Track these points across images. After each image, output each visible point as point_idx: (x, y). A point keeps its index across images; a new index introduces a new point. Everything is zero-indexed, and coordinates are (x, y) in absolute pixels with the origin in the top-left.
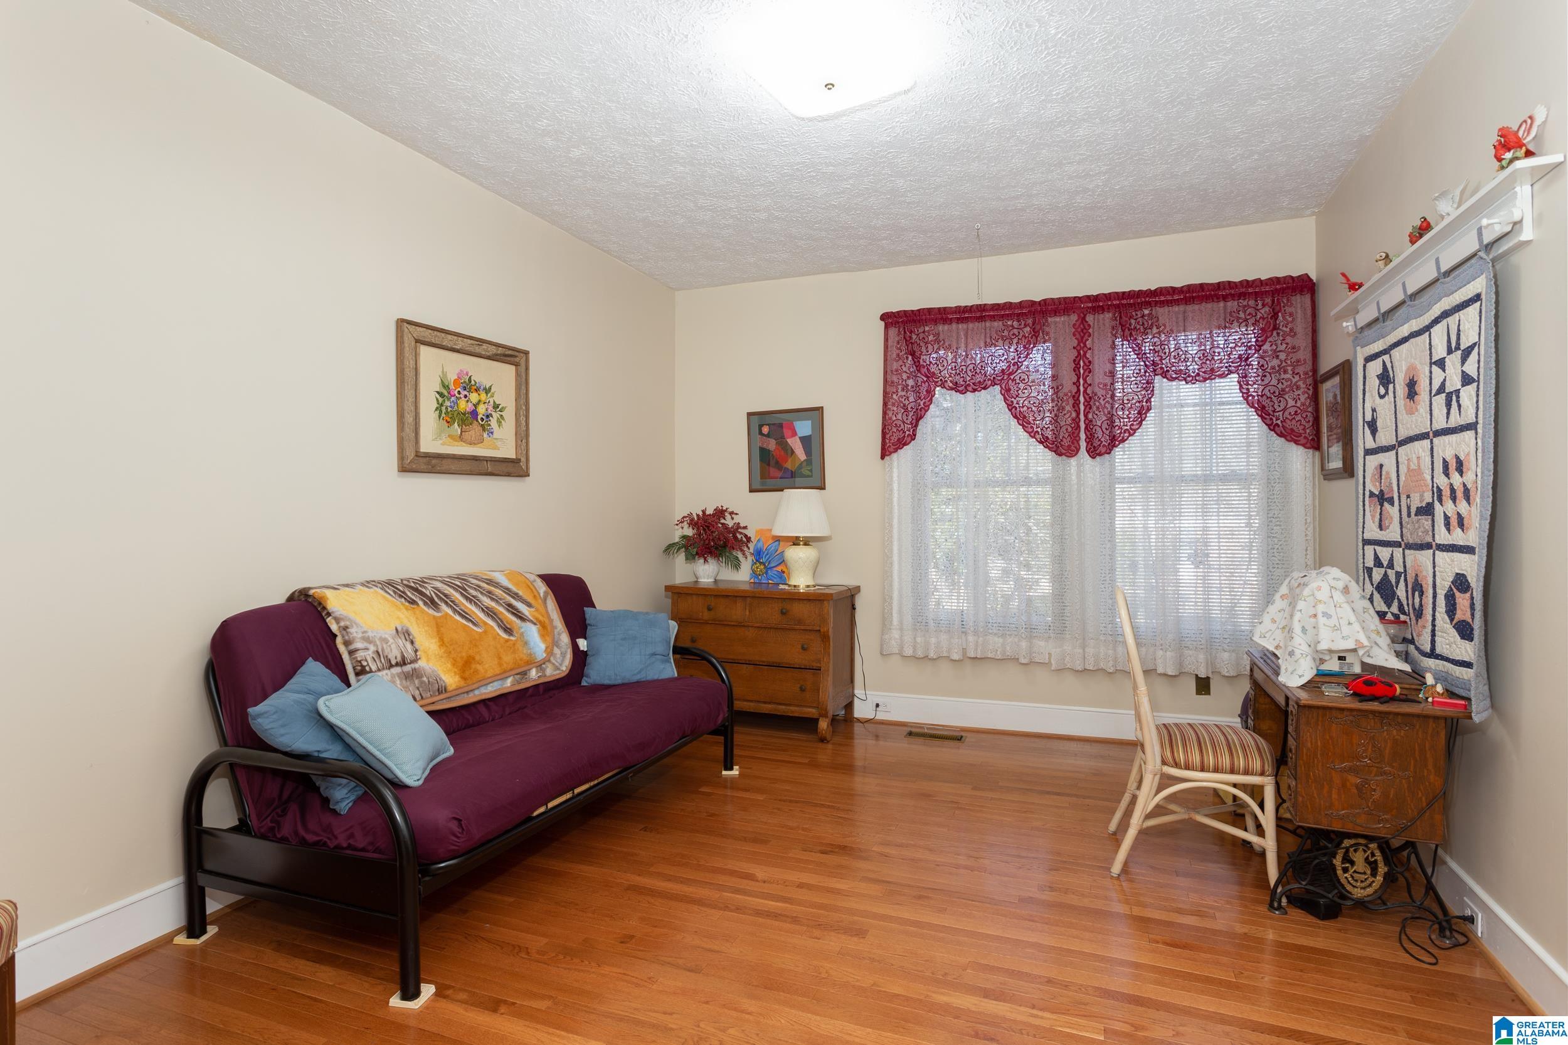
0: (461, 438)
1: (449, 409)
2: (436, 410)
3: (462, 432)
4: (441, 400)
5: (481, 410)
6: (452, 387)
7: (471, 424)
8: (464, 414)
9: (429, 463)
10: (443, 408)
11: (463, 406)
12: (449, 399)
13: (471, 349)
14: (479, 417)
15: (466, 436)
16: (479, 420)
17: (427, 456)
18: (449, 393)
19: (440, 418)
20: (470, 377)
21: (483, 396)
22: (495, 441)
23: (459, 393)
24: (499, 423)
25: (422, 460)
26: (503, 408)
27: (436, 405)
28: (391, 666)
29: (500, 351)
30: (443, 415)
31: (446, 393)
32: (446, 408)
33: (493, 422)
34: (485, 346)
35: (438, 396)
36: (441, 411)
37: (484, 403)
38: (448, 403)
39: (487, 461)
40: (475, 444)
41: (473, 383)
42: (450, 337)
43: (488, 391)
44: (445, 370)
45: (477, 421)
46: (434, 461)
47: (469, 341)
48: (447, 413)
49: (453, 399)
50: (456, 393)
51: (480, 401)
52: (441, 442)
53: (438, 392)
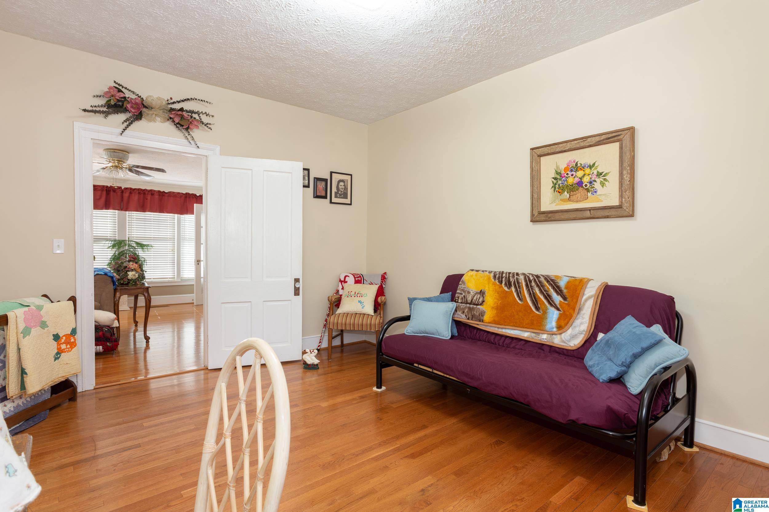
0: (569, 199)
1: (561, 185)
2: (552, 188)
3: (570, 196)
4: (555, 181)
5: (586, 180)
6: (563, 172)
7: (577, 190)
8: (572, 185)
9: (547, 216)
10: (557, 186)
11: (571, 180)
12: (560, 180)
13: (578, 146)
14: (584, 185)
15: (572, 198)
16: (584, 187)
17: (544, 213)
18: (561, 176)
19: (554, 192)
20: (577, 163)
21: (588, 171)
22: (598, 197)
23: (567, 174)
24: (603, 184)
25: (542, 215)
26: (606, 174)
27: (552, 185)
28: (467, 303)
29: (603, 137)
30: (557, 189)
31: (559, 177)
32: (559, 185)
33: (597, 185)
34: (589, 140)
35: (553, 180)
36: (555, 188)
37: (589, 175)
38: (560, 182)
39: (590, 210)
40: (580, 201)
41: (579, 165)
42: (561, 145)
43: (590, 167)
44: (558, 165)
45: (582, 187)
46: (550, 215)
47: (576, 142)
48: (559, 187)
49: (564, 178)
50: (565, 175)
51: (584, 175)
52: (555, 204)
53: (553, 178)
